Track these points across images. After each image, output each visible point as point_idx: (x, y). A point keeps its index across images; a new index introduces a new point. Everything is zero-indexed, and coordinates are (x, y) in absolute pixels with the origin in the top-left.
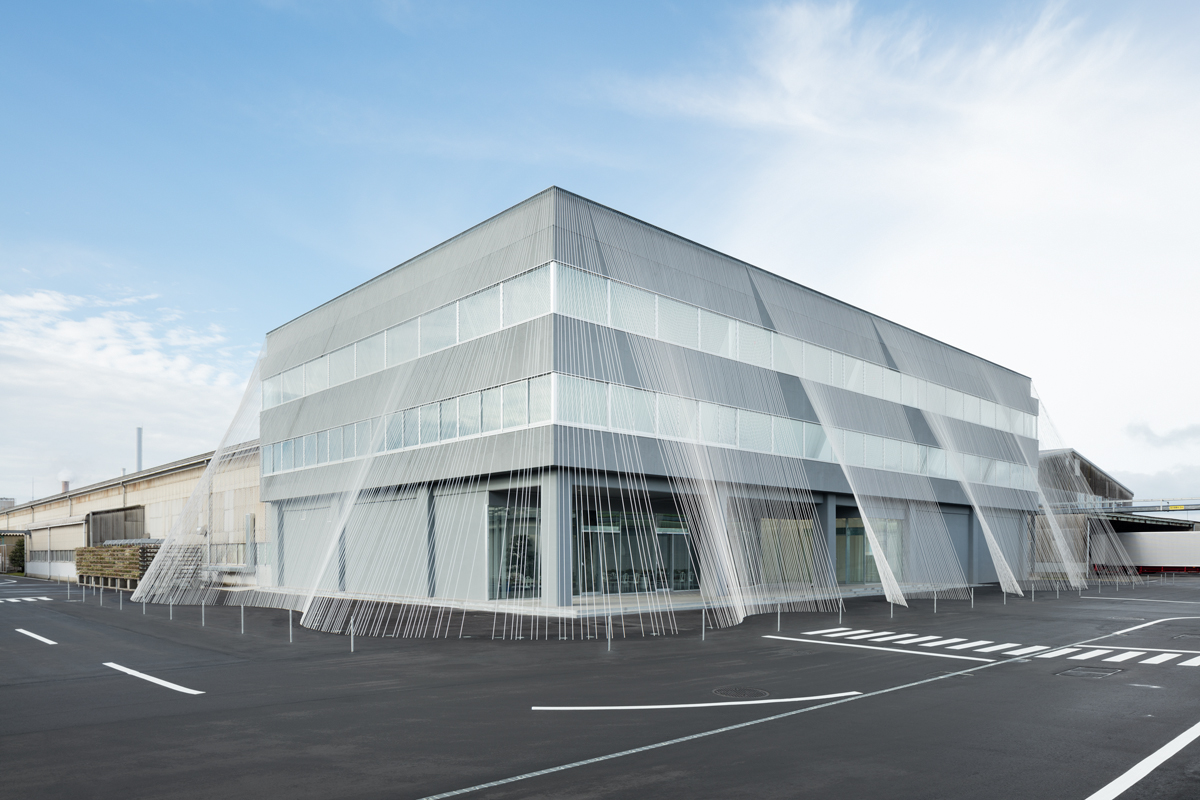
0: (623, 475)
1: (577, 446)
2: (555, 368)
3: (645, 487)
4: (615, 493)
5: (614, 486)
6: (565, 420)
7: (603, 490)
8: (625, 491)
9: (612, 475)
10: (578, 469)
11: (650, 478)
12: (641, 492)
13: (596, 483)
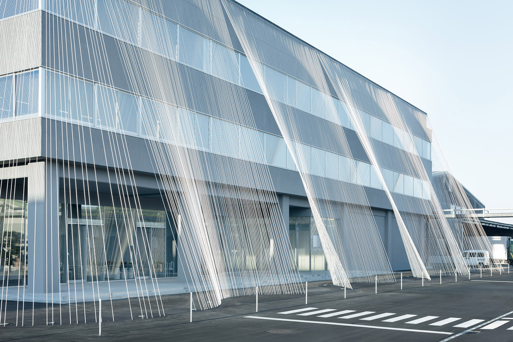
0: (112, 170)
1: (65, 139)
2: (43, 64)
3: (134, 183)
4: (104, 187)
5: (103, 180)
6: (53, 113)
7: (92, 184)
8: (114, 186)
9: (101, 169)
10: (66, 162)
11: (138, 174)
12: (129, 187)
13: (85, 177)
